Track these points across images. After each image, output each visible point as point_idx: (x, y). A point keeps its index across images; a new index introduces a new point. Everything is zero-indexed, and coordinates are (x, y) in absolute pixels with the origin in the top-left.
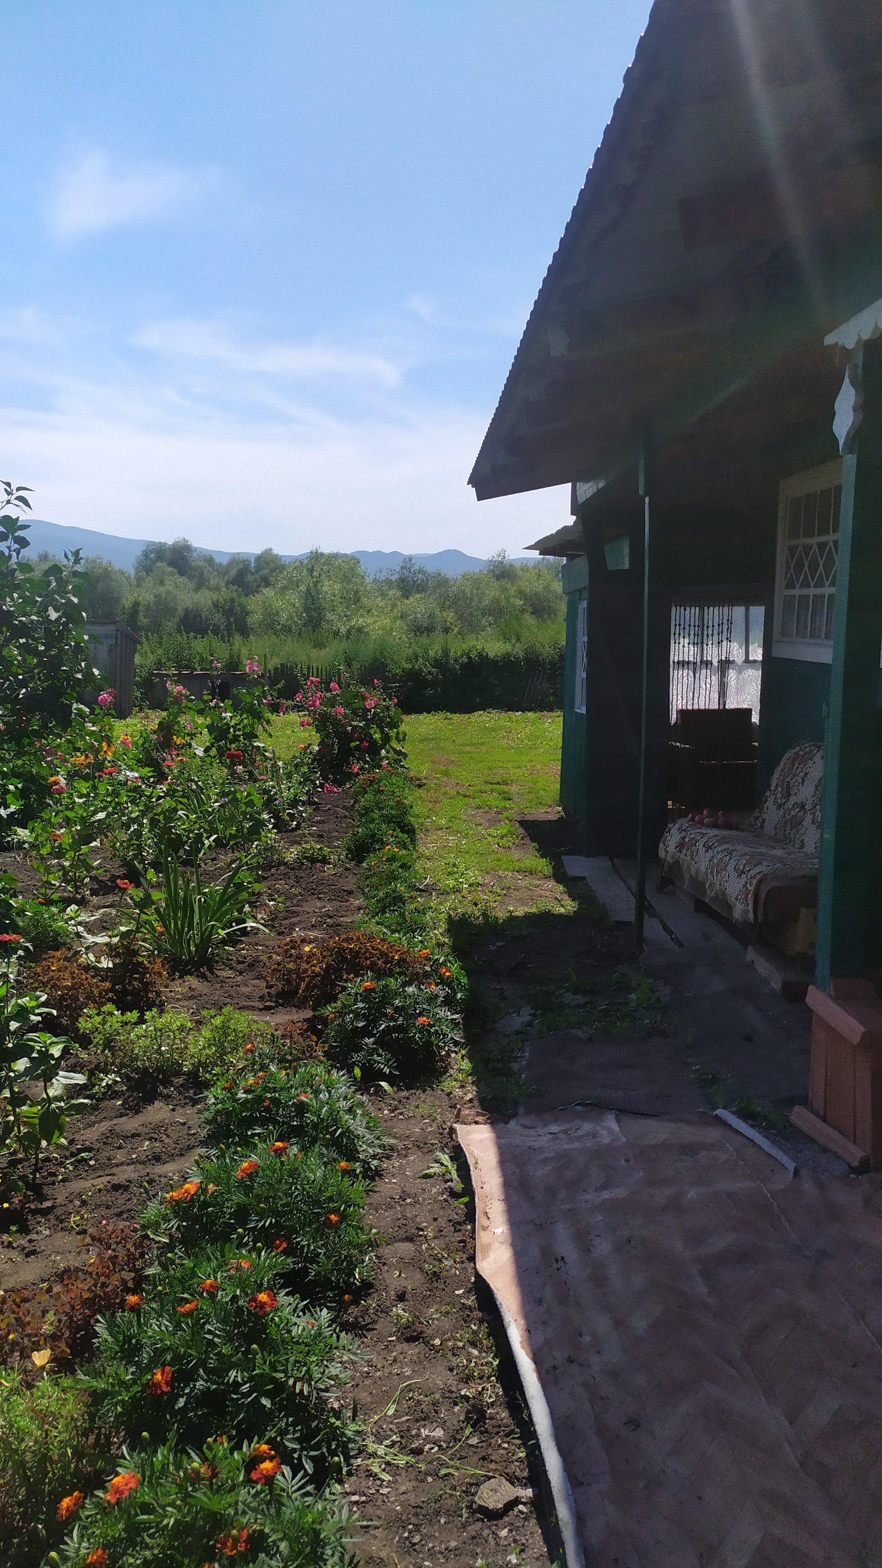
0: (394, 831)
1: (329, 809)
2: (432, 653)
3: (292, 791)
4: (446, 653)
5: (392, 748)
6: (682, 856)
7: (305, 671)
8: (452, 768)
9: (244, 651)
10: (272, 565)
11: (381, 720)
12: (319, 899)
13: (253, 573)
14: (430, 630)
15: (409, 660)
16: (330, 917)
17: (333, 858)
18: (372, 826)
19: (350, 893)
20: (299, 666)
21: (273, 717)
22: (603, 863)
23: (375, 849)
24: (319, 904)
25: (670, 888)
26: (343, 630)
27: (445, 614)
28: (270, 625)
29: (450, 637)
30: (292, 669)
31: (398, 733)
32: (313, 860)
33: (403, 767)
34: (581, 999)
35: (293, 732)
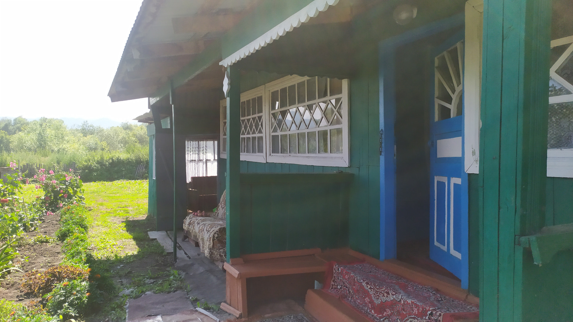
0: (78, 227)
1: (49, 222)
2: (96, 159)
3: (32, 215)
4: (102, 158)
5: (78, 196)
6: (190, 227)
7: (38, 166)
8: (105, 203)
9: (9, 158)
10: (22, 123)
11: (72, 185)
12: (45, 257)
13: (13, 126)
14: (95, 149)
15: (86, 161)
16: (50, 263)
17: (51, 240)
18: (68, 226)
19: (58, 253)
20: (35, 164)
21: (22, 186)
22: (164, 233)
23: (70, 236)
24: (44, 258)
25: (187, 239)
26: (56, 149)
27: (102, 143)
28: (21, 147)
29: (105, 152)
30: (32, 166)
31: (80, 190)
32: (42, 242)
33: (83, 203)
34: (152, 281)
35: (33, 192)
